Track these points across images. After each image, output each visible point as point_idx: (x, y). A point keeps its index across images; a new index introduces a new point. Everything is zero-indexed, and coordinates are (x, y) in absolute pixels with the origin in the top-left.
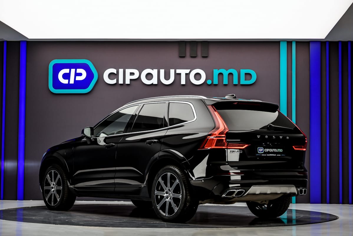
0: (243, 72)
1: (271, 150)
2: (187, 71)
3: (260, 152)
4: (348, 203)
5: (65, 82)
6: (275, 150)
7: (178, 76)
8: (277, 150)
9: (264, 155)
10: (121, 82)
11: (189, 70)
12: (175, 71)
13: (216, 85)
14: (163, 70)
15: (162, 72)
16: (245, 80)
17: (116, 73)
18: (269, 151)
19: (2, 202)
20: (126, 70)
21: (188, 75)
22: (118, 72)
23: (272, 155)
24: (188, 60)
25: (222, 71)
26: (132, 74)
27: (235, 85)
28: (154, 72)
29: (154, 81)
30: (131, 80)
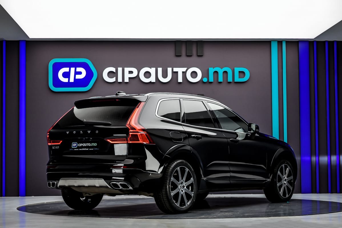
0: (237, 70)
1: (84, 145)
2: (184, 69)
3: (74, 147)
4: (336, 193)
5: (66, 80)
6: (89, 145)
7: (175, 74)
8: (91, 145)
9: (76, 150)
10: (120, 80)
11: (186, 69)
12: (172, 70)
13: (211, 83)
14: (161, 69)
15: (160, 70)
16: (239, 78)
17: (115, 72)
18: (82, 146)
19: (4, 198)
20: (125, 68)
21: (184, 73)
22: (117, 70)
23: (84, 149)
24: (184, 58)
25: (217, 69)
26: (131, 72)
27: (230, 83)
28: (152, 71)
29: (153, 79)
30: (130, 78)
